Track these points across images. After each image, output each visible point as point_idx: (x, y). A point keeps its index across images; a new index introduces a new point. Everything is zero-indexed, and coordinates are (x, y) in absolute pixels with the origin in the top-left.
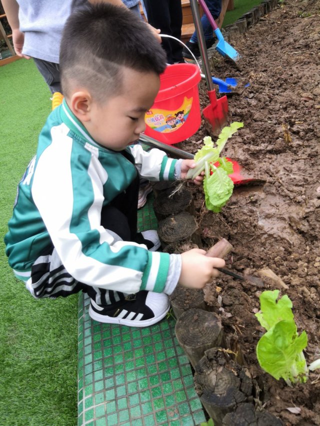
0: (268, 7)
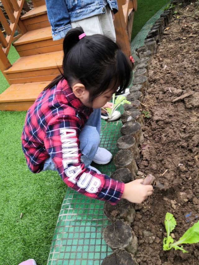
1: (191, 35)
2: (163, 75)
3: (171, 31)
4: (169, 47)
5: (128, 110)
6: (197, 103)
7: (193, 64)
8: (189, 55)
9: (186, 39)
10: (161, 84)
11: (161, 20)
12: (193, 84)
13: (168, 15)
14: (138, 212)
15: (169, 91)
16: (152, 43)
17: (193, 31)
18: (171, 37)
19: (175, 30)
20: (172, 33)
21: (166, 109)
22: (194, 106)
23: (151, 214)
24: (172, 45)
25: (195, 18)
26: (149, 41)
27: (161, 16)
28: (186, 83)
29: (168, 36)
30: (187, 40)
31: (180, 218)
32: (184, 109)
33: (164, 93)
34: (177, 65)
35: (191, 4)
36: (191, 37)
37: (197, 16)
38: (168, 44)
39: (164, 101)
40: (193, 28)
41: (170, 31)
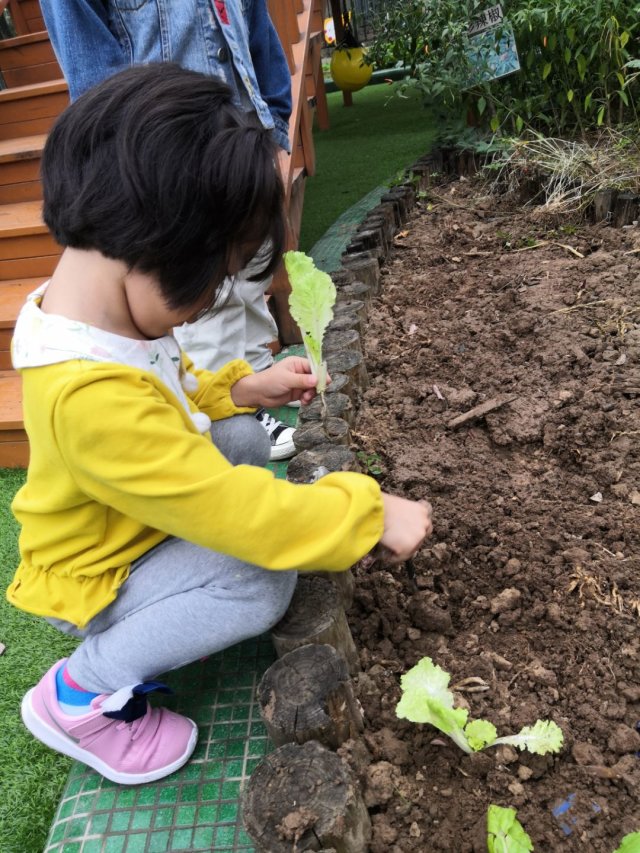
0: (402, 212)
1: (474, 251)
2: (409, 351)
3: (417, 240)
4: (414, 279)
5: (309, 449)
6: (527, 430)
7: (493, 323)
8: (479, 300)
9: (463, 261)
10: (405, 376)
11: (383, 210)
12: (503, 378)
13: (403, 197)
14: (379, 817)
15: (433, 395)
16: (365, 263)
17: (477, 242)
18: (416, 256)
19: (426, 238)
20: (420, 244)
21: (430, 449)
22: (519, 440)
23: (428, 819)
24: (423, 276)
25: (476, 214)
26: (356, 259)
27: (383, 201)
28: (483, 375)
29: (408, 251)
30: (463, 264)
31: (536, 822)
32: (487, 448)
33: (420, 400)
34: (448, 324)
35: (462, 178)
36: (475, 257)
37: (481, 209)
38: (410, 272)
39: (421, 425)
40: (475, 235)
41: (410, 238)
